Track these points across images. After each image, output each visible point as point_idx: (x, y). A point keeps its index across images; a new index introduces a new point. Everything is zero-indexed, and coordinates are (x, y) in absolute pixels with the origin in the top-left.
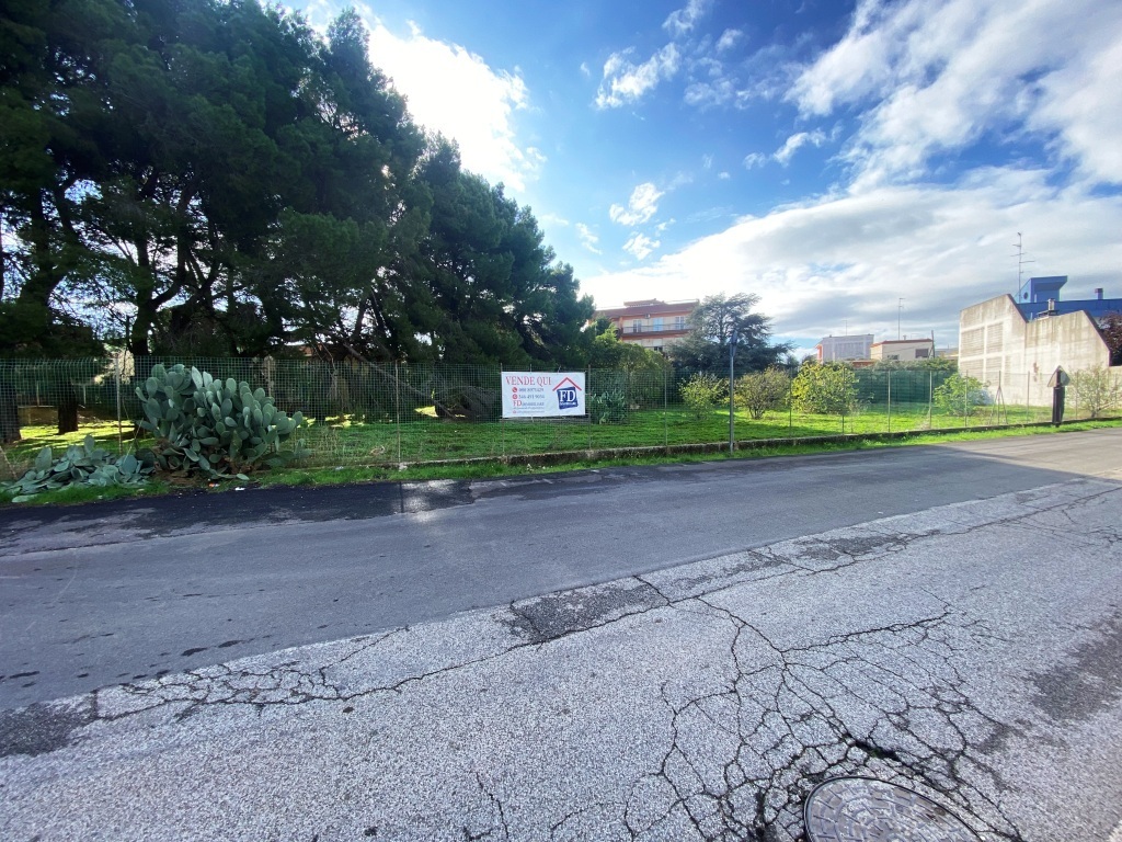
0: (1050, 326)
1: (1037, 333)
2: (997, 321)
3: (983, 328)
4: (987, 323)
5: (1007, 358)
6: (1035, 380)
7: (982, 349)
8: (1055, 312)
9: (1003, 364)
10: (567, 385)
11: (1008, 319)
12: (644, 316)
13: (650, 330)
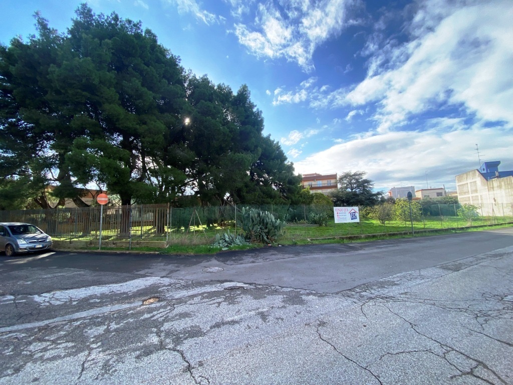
0: (498, 182)
1: (493, 185)
2: (474, 180)
3: (467, 184)
4: (469, 181)
5: (481, 196)
6: (496, 205)
7: (468, 192)
8: (499, 177)
9: (480, 199)
10: (353, 211)
11: (479, 180)
12: (313, 180)
13: (316, 186)
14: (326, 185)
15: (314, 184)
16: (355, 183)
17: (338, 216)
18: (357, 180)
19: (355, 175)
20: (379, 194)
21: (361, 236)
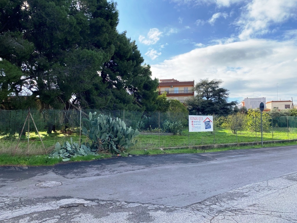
10: (208, 120)
12: (170, 86)
13: (173, 93)
14: (183, 92)
15: (171, 90)
16: (211, 92)
17: (192, 124)
18: (213, 88)
19: (212, 83)
20: (233, 103)
21: (214, 146)
